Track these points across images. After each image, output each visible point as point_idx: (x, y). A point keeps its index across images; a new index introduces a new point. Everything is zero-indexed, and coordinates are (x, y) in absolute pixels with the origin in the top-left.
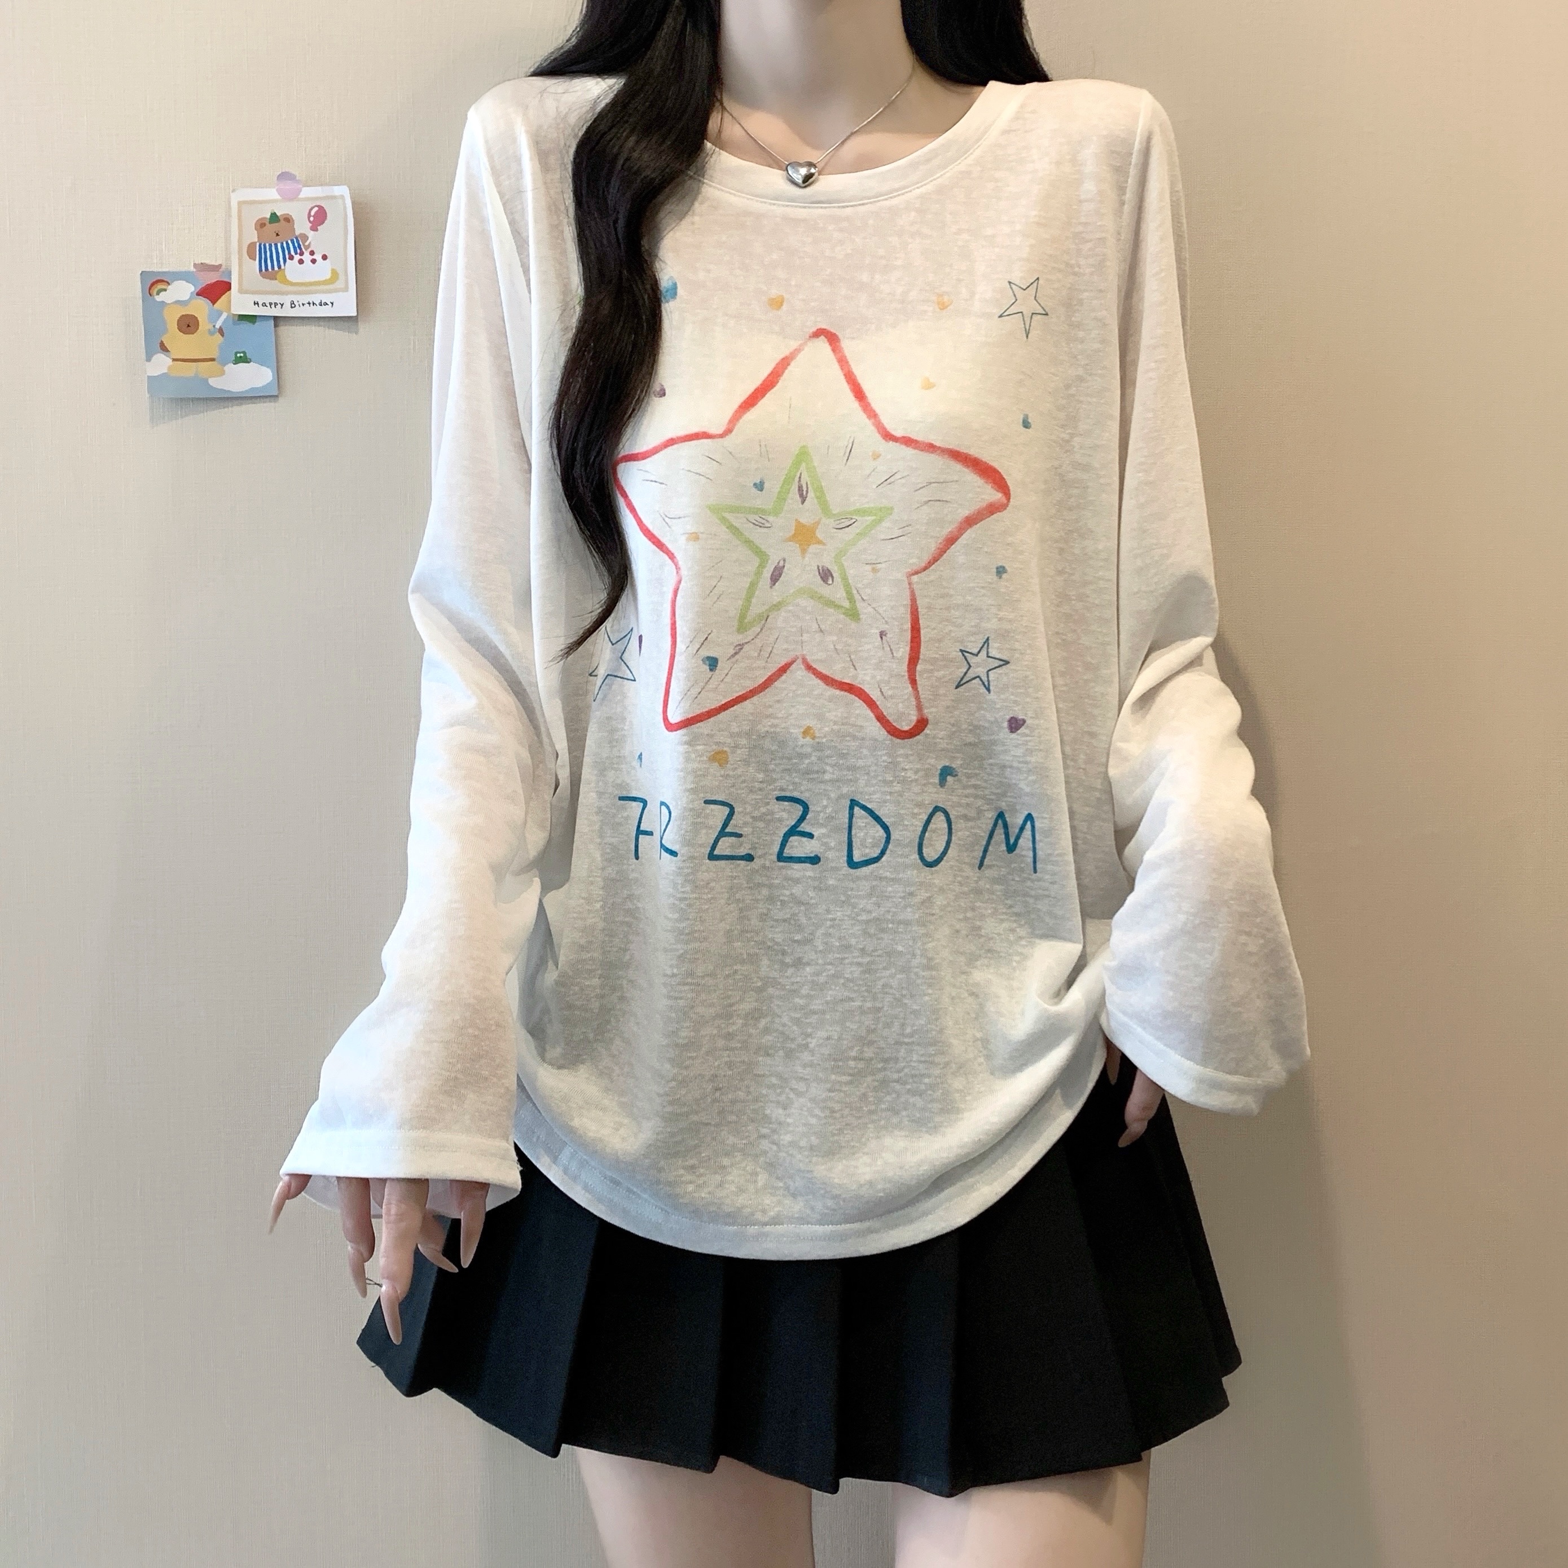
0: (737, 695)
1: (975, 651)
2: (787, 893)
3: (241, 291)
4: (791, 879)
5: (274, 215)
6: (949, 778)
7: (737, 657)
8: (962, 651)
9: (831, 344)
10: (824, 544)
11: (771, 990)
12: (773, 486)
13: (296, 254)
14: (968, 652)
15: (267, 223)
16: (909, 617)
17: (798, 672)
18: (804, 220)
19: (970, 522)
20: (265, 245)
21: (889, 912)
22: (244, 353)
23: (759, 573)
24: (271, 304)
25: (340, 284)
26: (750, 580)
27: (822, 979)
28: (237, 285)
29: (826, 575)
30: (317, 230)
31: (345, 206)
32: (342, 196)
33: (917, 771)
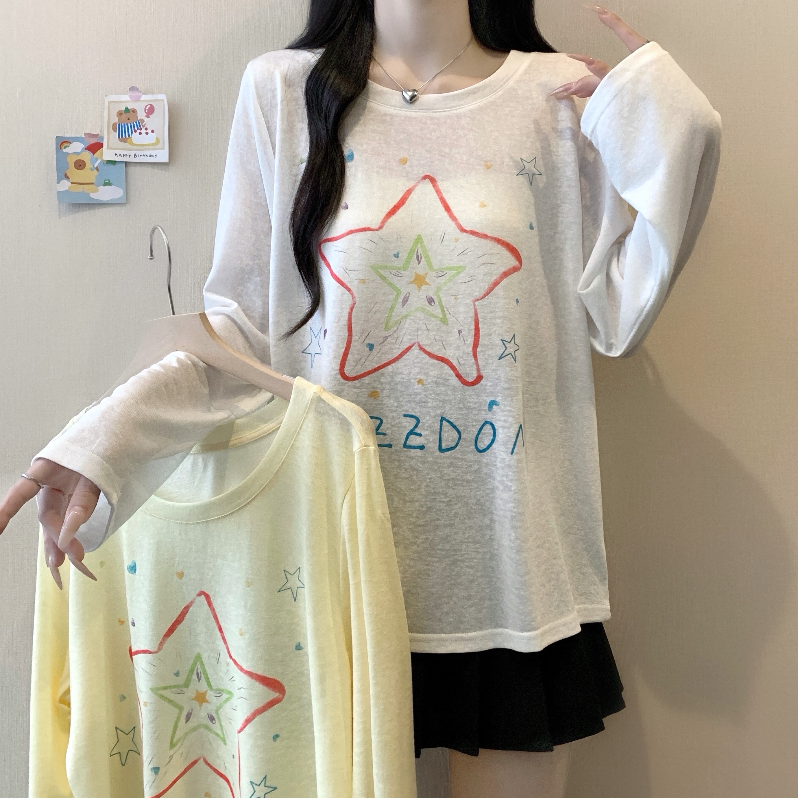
0: (384, 362)
1: (509, 341)
2: (408, 464)
3: (108, 148)
4: (411, 457)
5: (127, 109)
6: (494, 407)
7: (384, 343)
8: (502, 340)
9: (432, 183)
10: (430, 285)
12: (404, 256)
13: (138, 129)
14: (505, 341)
15: (123, 113)
16: (473, 323)
17: (415, 351)
19: (506, 274)
20: (122, 124)
21: (459, 475)
22: (109, 180)
23: (396, 300)
24: (124, 155)
25: (160, 145)
26: (391, 303)
28: (106, 146)
29: (430, 301)
30: (149, 117)
31: (164, 105)
32: (163, 100)
33: (475, 403)
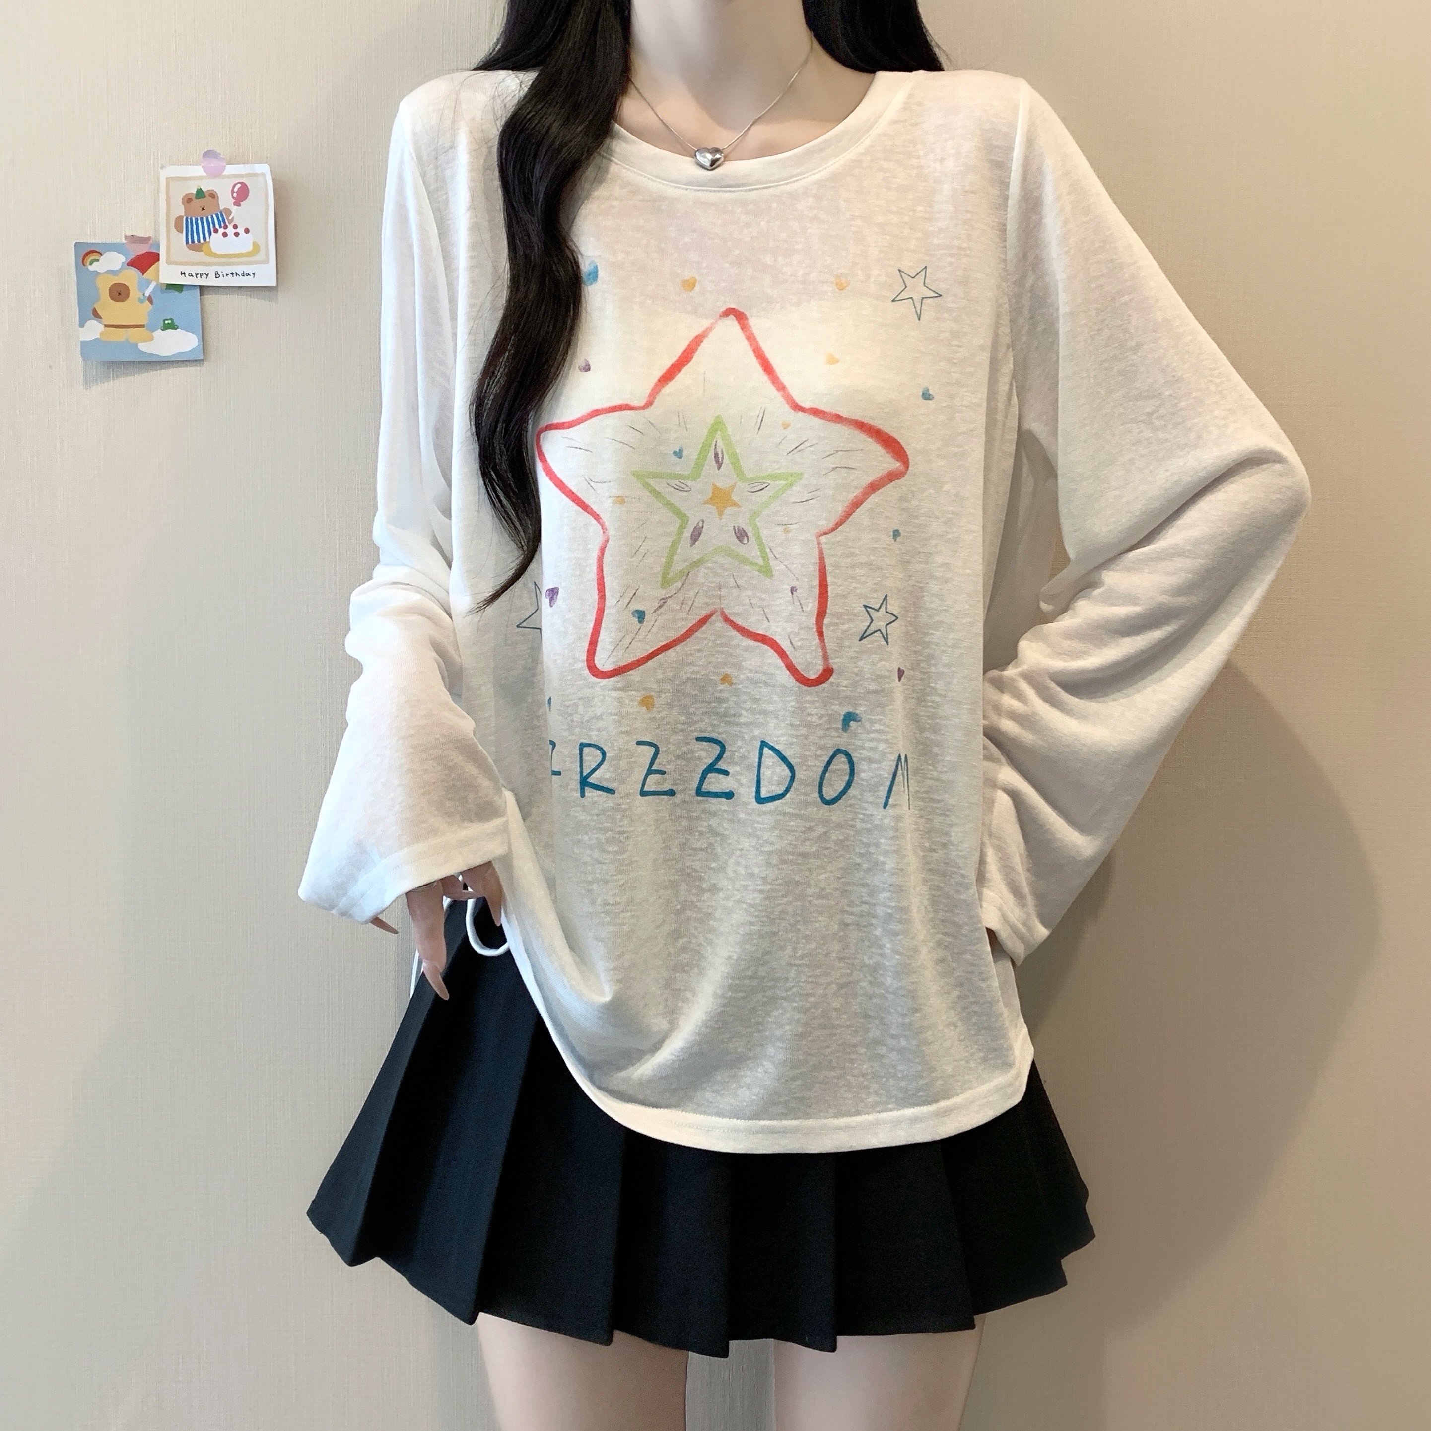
0: (662, 644)
1: (877, 607)
2: (705, 824)
3: (169, 262)
4: (710, 813)
5: (200, 191)
6: (853, 724)
7: (661, 610)
8: (865, 606)
9: (739, 322)
10: (739, 507)
11: (689, 913)
12: (691, 454)
13: (220, 227)
14: (870, 607)
15: (194, 198)
16: (817, 573)
17: (717, 624)
18: (714, 204)
19: (873, 487)
20: (191, 219)
21: (790, 844)
22: (171, 319)
23: (680, 533)
24: (197, 274)
25: (260, 255)
26: (671, 539)
28: (165, 257)
29: (741, 535)
30: (239, 205)
31: (266, 185)
32: (263, 175)
33: (821, 717)
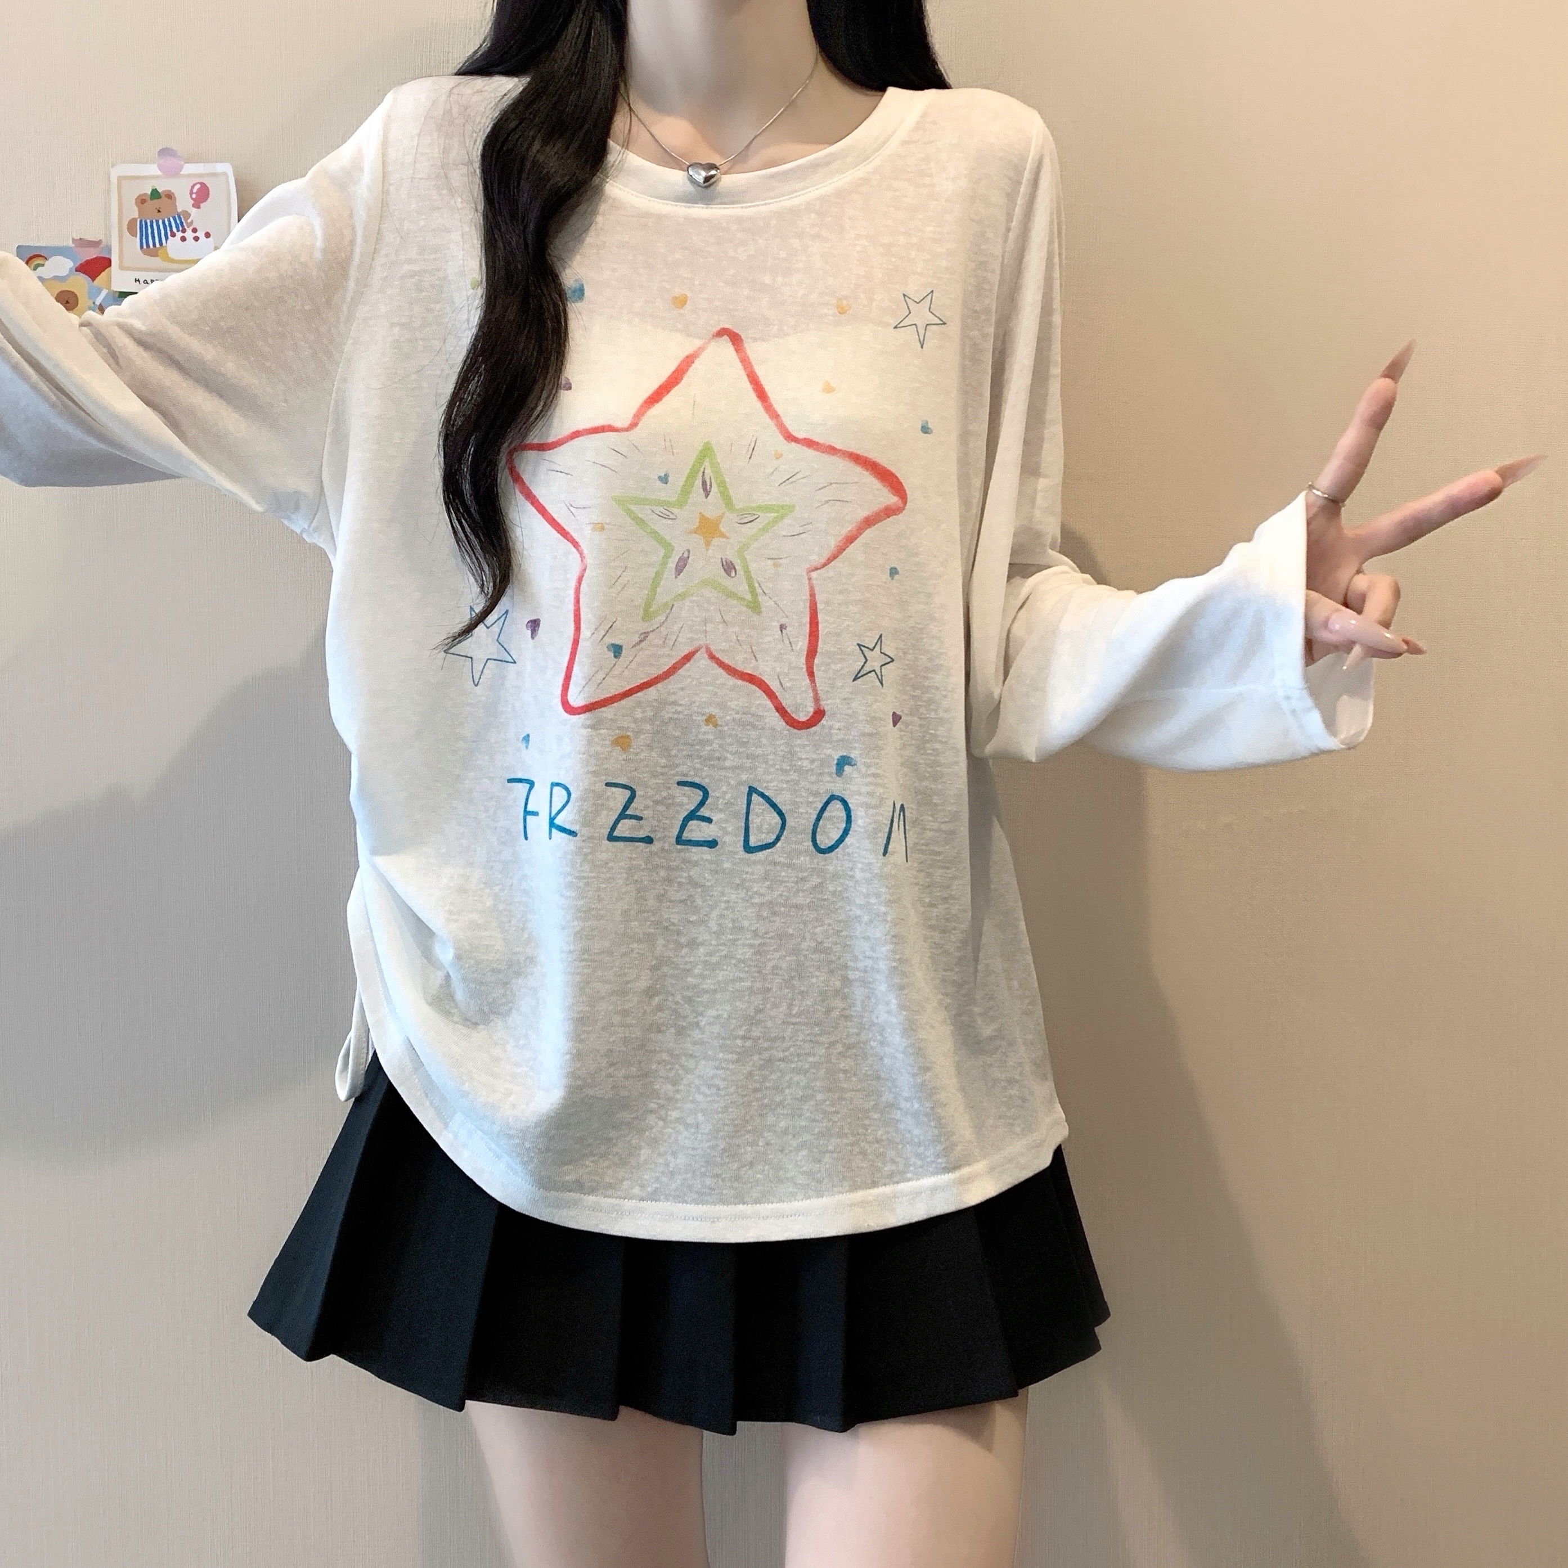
0: (642, 681)
1: (871, 647)
2: (685, 875)
3: (122, 268)
4: (689, 862)
5: (155, 191)
6: (847, 768)
7: (643, 644)
8: (859, 645)
9: (734, 344)
10: (728, 538)
11: (665, 969)
12: (678, 480)
13: (178, 231)
14: (864, 646)
16: (808, 610)
17: (702, 661)
18: (708, 220)
20: (146, 222)
21: (781, 895)
23: (664, 563)
26: (655, 570)
27: (714, 959)
28: (118, 264)
29: (729, 568)
30: (199, 207)
31: (228, 185)
32: (225, 174)
33: (813, 761)
